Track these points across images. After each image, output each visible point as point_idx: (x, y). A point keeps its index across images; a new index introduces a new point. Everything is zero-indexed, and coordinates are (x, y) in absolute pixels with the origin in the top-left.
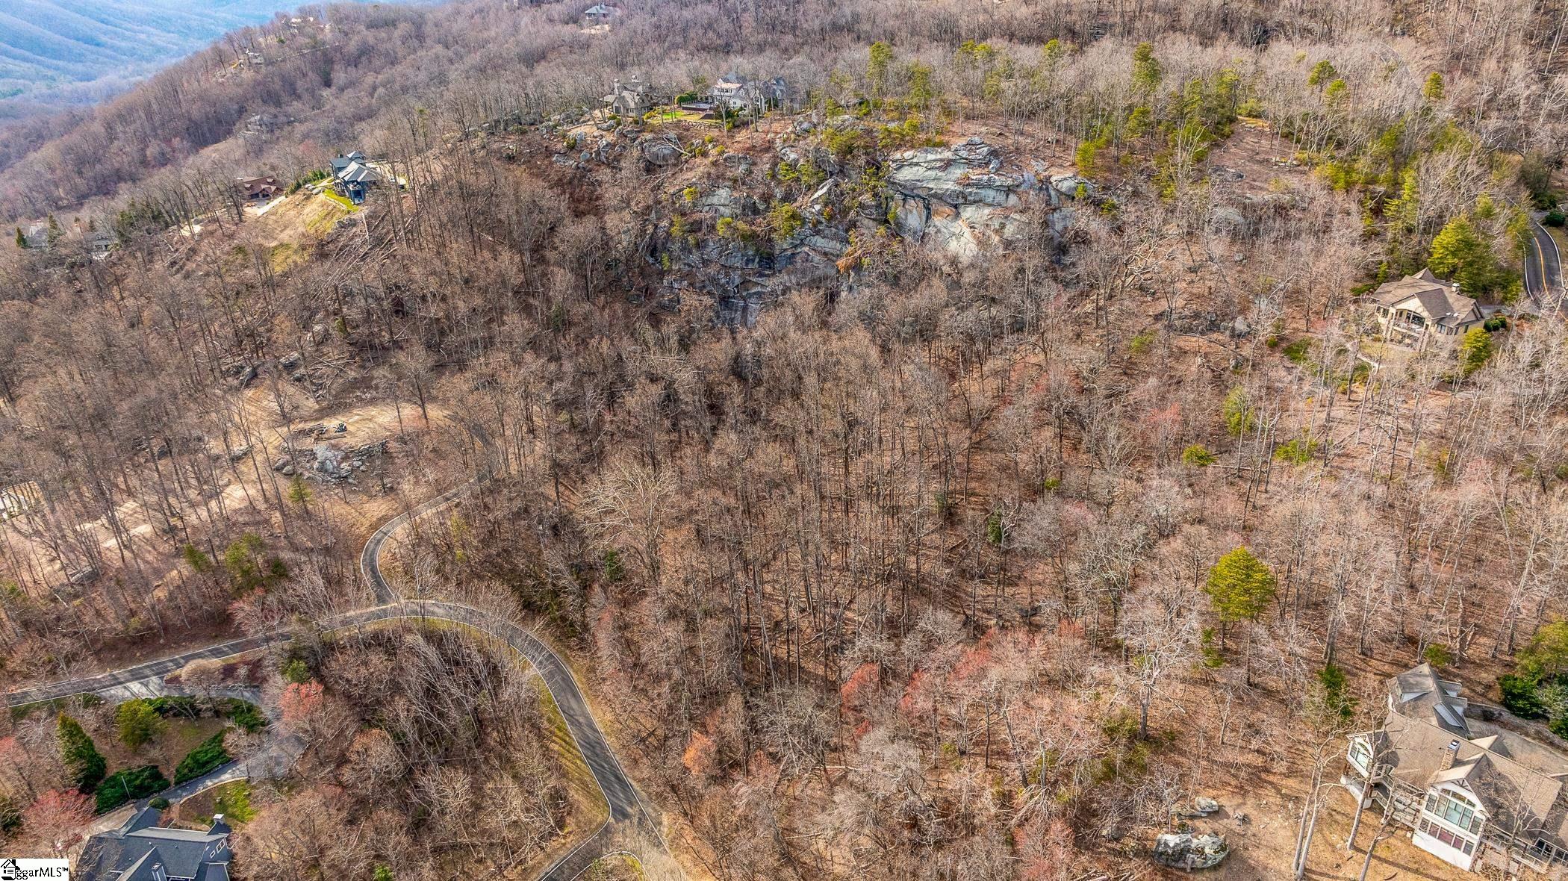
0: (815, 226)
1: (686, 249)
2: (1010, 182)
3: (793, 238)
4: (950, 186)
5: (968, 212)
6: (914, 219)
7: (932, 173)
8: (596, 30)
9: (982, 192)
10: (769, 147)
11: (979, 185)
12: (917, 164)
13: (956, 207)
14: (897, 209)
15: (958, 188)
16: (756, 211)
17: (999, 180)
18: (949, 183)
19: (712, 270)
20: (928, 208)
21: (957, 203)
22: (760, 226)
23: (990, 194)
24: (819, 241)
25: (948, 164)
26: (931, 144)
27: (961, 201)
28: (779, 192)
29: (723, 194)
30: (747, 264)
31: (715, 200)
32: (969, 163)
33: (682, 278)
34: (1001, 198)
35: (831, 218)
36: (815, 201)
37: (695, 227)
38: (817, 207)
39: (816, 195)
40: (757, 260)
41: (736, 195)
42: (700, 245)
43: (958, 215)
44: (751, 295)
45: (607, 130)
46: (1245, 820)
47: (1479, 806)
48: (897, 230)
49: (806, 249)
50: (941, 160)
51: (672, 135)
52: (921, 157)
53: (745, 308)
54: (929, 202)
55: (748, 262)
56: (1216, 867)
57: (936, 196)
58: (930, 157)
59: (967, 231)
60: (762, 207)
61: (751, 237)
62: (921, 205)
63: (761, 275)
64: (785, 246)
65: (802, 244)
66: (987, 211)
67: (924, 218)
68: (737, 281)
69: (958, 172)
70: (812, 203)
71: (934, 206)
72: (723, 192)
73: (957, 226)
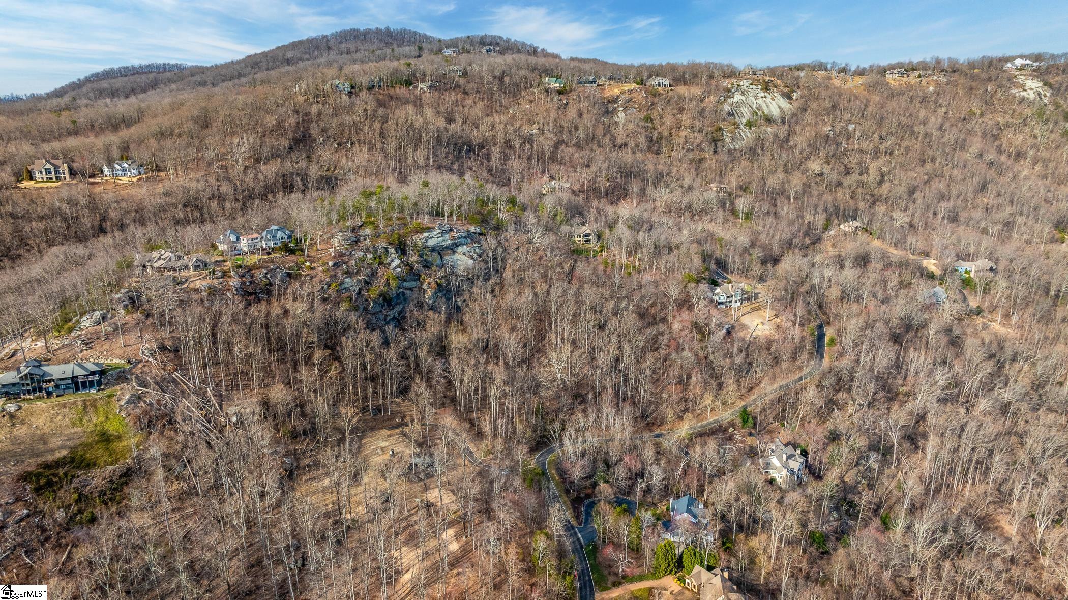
2: (465, 234)
4: (450, 242)
5: (460, 249)
6: (436, 260)
7: (441, 239)
11: (458, 238)
12: (433, 237)
14: (429, 259)
15: (452, 242)
16: (368, 283)
18: (447, 241)
20: (439, 254)
21: (453, 248)
23: (462, 241)
24: (406, 284)
25: (442, 234)
28: (368, 272)
30: (383, 308)
31: (345, 285)
32: (447, 232)
34: (466, 240)
35: (409, 272)
36: (397, 267)
39: (394, 265)
40: (386, 303)
41: (355, 279)
49: (401, 290)
50: (439, 233)
52: (431, 234)
54: (440, 251)
57: (447, 247)
58: (435, 233)
59: (464, 257)
60: (369, 280)
62: (437, 254)
63: (390, 310)
65: (399, 288)
66: (465, 247)
67: (440, 258)
69: (447, 236)
70: (394, 269)
71: (442, 253)
72: (348, 280)
73: (457, 256)
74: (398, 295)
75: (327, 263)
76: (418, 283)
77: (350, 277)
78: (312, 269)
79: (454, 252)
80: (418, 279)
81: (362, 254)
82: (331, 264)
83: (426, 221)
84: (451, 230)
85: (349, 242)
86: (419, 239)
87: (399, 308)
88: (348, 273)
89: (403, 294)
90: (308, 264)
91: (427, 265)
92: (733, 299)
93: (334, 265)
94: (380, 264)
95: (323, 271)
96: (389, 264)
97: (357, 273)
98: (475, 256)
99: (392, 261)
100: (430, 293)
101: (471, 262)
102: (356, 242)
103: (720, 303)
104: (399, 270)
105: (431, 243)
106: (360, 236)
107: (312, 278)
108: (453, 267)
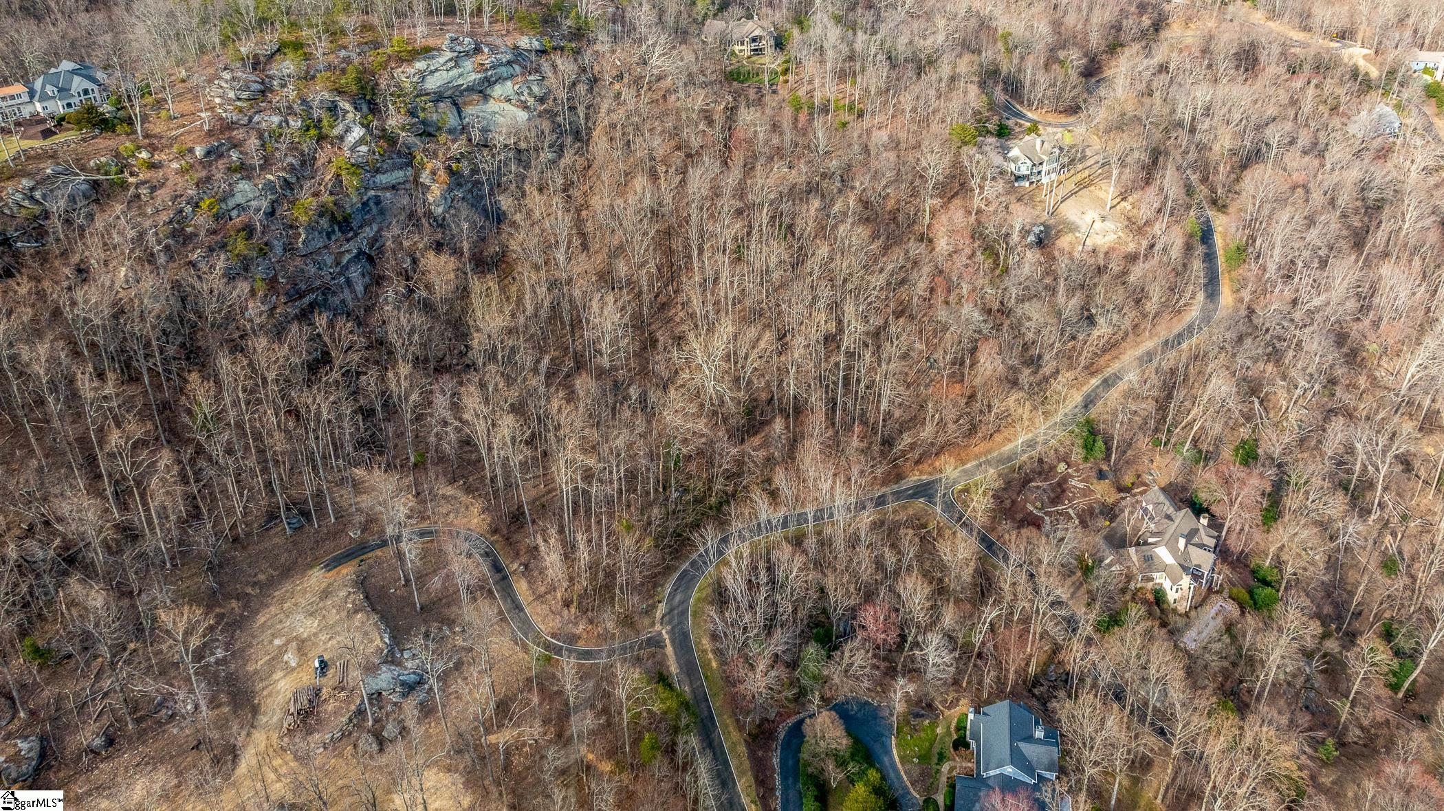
0: (371, 166)
2: (508, 56)
3: (360, 188)
4: (475, 76)
5: (498, 90)
6: (448, 117)
7: (455, 72)
9: (497, 70)
11: (493, 67)
12: (436, 70)
13: (481, 92)
15: (479, 76)
17: (502, 57)
18: (469, 74)
20: (455, 104)
21: (482, 90)
23: (503, 70)
24: (383, 179)
25: (457, 62)
27: (486, 84)
30: (329, 239)
31: (238, 199)
32: (467, 55)
33: (267, 296)
34: (511, 70)
35: (385, 151)
36: (361, 144)
40: (336, 228)
41: (259, 181)
43: (489, 97)
44: (347, 267)
49: (372, 193)
50: (451, 60)
52: (432, 63)
53: (349, 282)
54: (454, 98)
57: (470, 89)
58: (442, 60)
59: (507, 106)
62: (452, 103)
63: (348, 240)
64: (355, 200)
65: (367, 190)
66: (509, 83)
67: (456, 113)
68: (328, 261)
69: (468, 65)
70: (353, 149)
71: (460, 101)
72: (244, 186)
73: (492, 106)
74: (365, 204)
75: (191, 150)
76: (410, 171)
77: (249, 178)
78: (153, 166)
79: (486, 98)
80: (410, 164)
81: (276, 119)
82: (199, 151)
83: (420, 32)
84: (478, 50)
85: (245, 95)
86: (406, 75)
87: (368, 232)
88: (243, 169)
89: (378, 201)
90: (144, 155)
91: (428, 132)
92: (1044, 168)
93: (208, 153)
94: (321, 138)
95: (182, 172)
96: (341, 138)
97: (267, 163)
98: (531, 102)
99: (348, 130)
100: (435, 192)
101: (522, 116)
102: (263, 92)
103: (1018, 178)
104: (364, 149)
105: (432, 83)
106: (271, 77)
107: (153, 189)
108: (485, 130)
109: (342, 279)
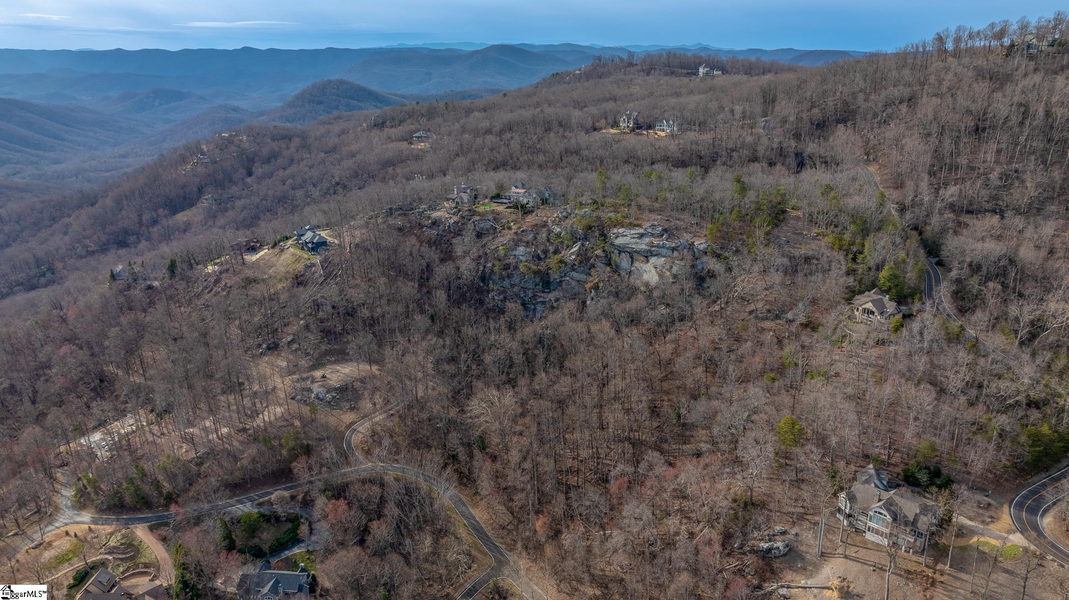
0: (572, 266)
1: (502, 278)
2: (674, 245)
3: (560, 273)
4: (644, 247)
5: (653, 260)
6: (624, 262)
7: (634, 240)
8: (422, 146)
9: (660, 250)
10: (545, 225)
11: (658, 246)
12: (626, 236)
13: (646, 257)
14: (615, 257)
15: (648, 248)
16: (539, 259)
17: (668, 244)
18: (642, 245)
19: (516, 289)
20: (632, 257)
21: (647, 255)
22: (542, 267)
23: (664, 251)
24: (574, 274)
25: (641, 236)
26: (632, 226)
27: (649, 254)
28: (551, 249)
29: (521, 249)
31: (517, 253)
32: (653, 235)
33: (499, 294)
34: (670, 253)
35: (581, 262)
36: (572, 254)
37: (507, 267)
38: (573, 257)
39: (572, 251)
40: (541, 284)
41: (528, 250)
42: (510, 276)
43: (648, 261)
44: (538, 303)
45: (453, 214)
46: (797, 535)
47: (888, 517)
48: (616, 269)
49: (568, 278)
50: (638, 234)
51: (491, 217)
52: (627, 232)
53: (535, 309)
54: (632, 255)
55: (536, 285)
56: (785, 555)
57: (636, 251)
58: (633, 232)
59: (653, 270)
60: (542, 256)
61: (537, 273)
62: (628, 256)
63: (543, 292)
64: (556, 277)
65: (565, 275)
66: (663, 259)
67: (630, 263)
68: (530, 295)
69: (647, 240)
70: (570, 255)
73: (647, 267)
74: (560, 281)
75: (521, 228)
76: (590, 278)
77: (526, 247)
80: (590, 274)
90: (512, 224)
91: (608, 264)
96: (572, 248)
99: (576, 246)
109: (533, 307)
